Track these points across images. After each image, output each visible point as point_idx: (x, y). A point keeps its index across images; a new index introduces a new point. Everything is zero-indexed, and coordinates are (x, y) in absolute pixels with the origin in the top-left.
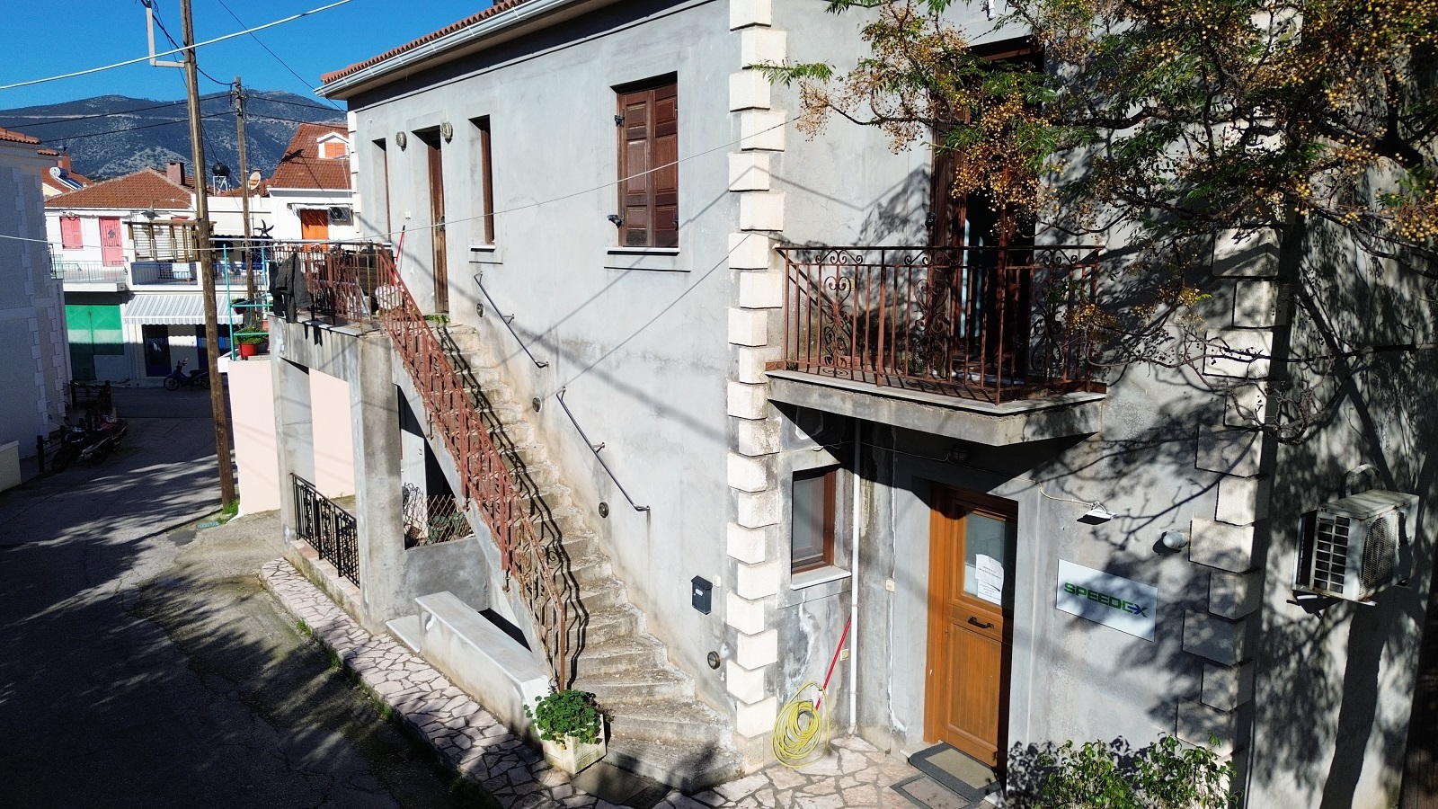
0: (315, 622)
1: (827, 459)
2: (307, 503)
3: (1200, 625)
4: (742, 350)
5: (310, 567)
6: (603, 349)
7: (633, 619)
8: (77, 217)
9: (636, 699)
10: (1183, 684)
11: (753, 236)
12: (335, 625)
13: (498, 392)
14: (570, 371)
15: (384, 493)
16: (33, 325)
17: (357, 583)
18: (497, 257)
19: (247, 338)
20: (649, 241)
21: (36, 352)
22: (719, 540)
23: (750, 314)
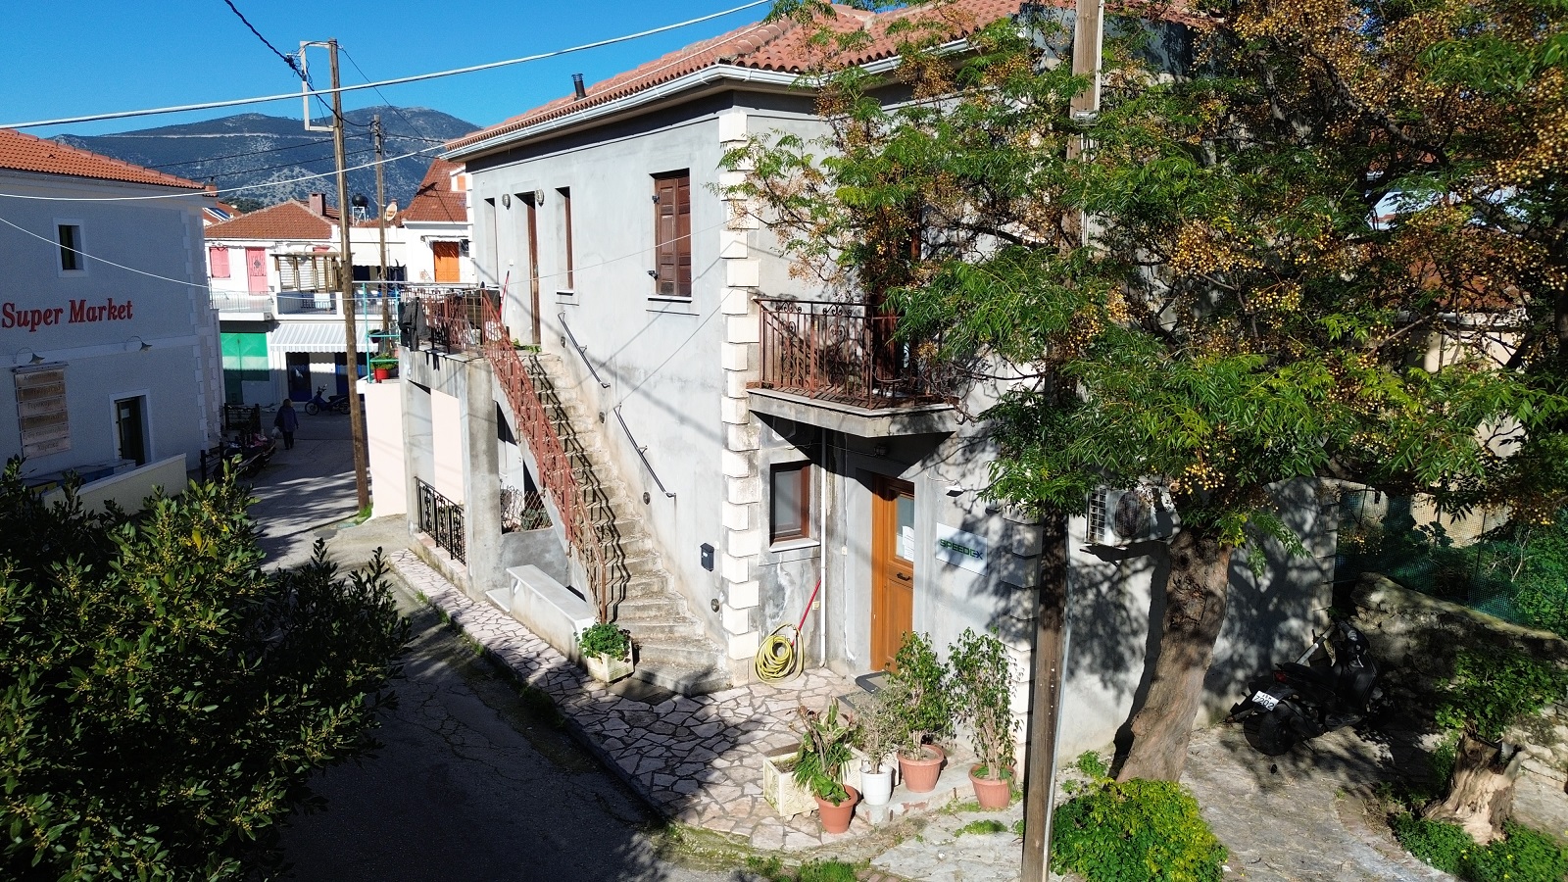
0: (430, 593)
1: (799, 456)
2: (427, 501)
3: (1008, 562)
4: (730, 373)
5: (429, 554)
6: (646, 373)
7: (664, 581)
8: (225, 248)
9: (660, 635)
10: (1002, 604)
11: (735, 290)
12: (446, 595)
13: (574, 408)
14: (625, 390)
15: (486, 488)
16: (197, 352)
17: (463, 562)
18: (574, 299)
19: (381, 364)
20: (675, 292)
21: (199, 376)
22: (718, 514)
23: (734, 347)
